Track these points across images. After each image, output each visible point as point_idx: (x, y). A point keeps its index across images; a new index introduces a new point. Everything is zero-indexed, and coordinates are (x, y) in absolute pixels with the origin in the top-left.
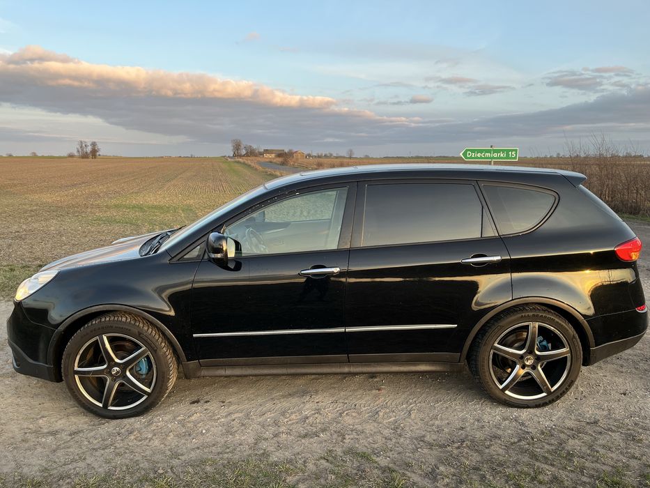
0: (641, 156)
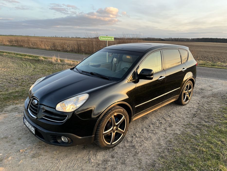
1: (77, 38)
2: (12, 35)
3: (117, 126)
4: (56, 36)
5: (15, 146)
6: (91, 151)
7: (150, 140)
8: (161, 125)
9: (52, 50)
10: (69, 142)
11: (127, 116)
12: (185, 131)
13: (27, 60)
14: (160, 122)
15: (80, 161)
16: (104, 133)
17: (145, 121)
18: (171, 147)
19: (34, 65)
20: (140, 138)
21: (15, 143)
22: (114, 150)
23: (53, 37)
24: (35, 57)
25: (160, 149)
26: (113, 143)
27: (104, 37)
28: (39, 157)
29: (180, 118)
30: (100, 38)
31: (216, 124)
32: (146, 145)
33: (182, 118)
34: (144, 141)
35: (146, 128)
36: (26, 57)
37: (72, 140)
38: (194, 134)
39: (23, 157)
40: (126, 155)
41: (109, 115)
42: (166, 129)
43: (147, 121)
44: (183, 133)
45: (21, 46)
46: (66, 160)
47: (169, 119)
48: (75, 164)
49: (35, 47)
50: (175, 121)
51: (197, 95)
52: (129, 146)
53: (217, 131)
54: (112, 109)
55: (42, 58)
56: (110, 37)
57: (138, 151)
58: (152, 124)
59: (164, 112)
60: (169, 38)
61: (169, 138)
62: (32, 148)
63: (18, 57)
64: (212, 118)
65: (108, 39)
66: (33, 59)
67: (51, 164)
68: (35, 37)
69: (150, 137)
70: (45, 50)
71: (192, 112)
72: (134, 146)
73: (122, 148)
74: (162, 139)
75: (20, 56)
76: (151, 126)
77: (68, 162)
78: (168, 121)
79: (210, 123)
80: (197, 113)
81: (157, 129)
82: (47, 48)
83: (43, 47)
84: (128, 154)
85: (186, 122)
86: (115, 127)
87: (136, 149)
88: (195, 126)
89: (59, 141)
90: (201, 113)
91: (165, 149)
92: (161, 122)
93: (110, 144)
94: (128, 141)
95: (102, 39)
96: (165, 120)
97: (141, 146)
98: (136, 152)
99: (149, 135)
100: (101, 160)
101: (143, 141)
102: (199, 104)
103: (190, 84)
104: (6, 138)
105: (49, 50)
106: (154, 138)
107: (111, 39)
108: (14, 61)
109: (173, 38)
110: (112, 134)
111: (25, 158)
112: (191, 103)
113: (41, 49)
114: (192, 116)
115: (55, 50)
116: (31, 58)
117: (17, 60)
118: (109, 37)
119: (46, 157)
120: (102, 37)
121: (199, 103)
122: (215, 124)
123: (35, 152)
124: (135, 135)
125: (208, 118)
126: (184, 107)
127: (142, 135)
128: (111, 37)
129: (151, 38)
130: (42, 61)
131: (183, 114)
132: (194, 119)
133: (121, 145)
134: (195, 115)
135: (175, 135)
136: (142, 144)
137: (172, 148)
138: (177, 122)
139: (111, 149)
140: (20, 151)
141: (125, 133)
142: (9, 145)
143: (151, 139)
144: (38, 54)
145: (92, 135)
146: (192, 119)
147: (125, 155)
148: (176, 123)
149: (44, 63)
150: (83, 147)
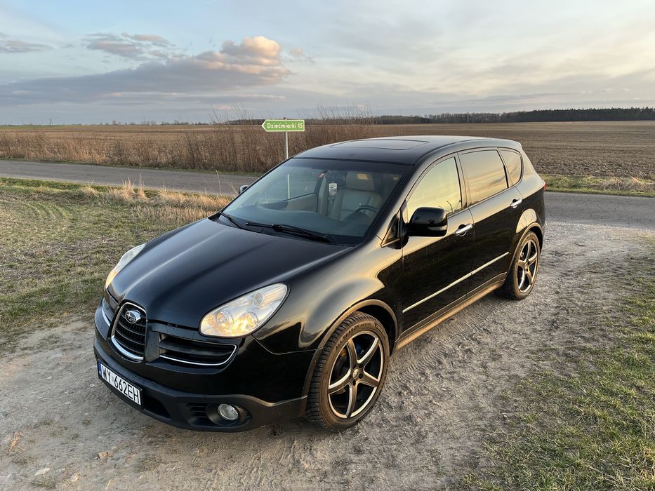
0: (187, 124)
1: (179, 124)
3: (361, 366)
4: (114, 121)
5: (81, 444)
7: (450, 399)
8: (470, 358)
9: (113, 164)
10: (243, 419)
11: (385, 337)
12: (538, 367)
13: (47, 197)
14: (467, 348)
15: (271, 470)
16: (331, 387)
17: (423, 352)
18: (508, 412)
19: (71, 211)
20: (422, 394)
21: (77, 436)
22: (357, 432)
23: (107, 125)
24: (68, 186)
25: (481, 419)
26: (353, 415)
27: (277, 123)
28: (159, 468)
29: (516, 336)
30: (266, 126)
31: (615, 343)
32: (441, 412)
33: (523, 334)
34: (434, 402)
35: (431, 367)
36: (41, 188)
37: (249, 413)
38: (561, 373)
39: (111, 471)
40: (394, 442)
41: (341, 339)
42: (485, 367)
43: (431, 350)
44: (532, 374)
45: (18, 157)
46: (233, 469)
47: (486, 339)
48: (261, 479)
49: (60, 157)
50: (504, 344)
51: (547, 269)
52: (397, 419)
53: (620, 361)
54: (346, 322)
55: (90, 189)
56: (294, 122)
57: (422, 430)
58: (446, 355)
59: (468, 320)
60: (443, 115)
61: (498, 389)
62: (131, 446)
63: (15, 189)
64: (602, 330)
66: (62, 194)
67: (194, 484)
68: (53, 126)
69: (448, 390)
70: (91, 164)
71: (545, 316)
72: (409, 419)
73: (380, 426)
74: (479, 393)
75: (23, 187)
76: (444, 361)
77: (241, 474)
78: (487, 344)
79: (598, 342)
80: (558, 319)
81: (460, 367)
82: (99, 158)
83: (86, 157)
84: (399, 440)
85: (534, 343)
86: (356, 371)
87: (416, 425)
88: (561, 353)
89: (212, 418)
90: (569, 318)
91: (493, 419)
92: (469, 350)
93: (345, 416)
94: (390, 407)
95: (271, 129)
96: (479, 343)
97: (428, 415)
98: (419, 433)
99: (444, 385)
100: (329, 461)
101: (431, 401)
102: (558, 293)
103: (533, 242)
104: (47, 424)
105: (104, 164)
106: (459, 391)
108: (6, 201)
109: (452, 113)
110: (351, 389)
111: (120, 474)
112: (538, 292)
113: (82, 164)
114: (548, 327)
115: (122, 163)
116: (56, 191)
117: (16, 199)
118: (290, 123)
119: (176, 466)
121: (558, 290)
122: (612, 343)
123: (141, 455)
124: (406, 387)
125: (590, 329)
126: (519, 304)
127: (425, 387)
128: (297, 122)
129: (391, 116)
130: (92, 197)
131: (522, 323)
132: (554, 334)
133: (372, 417)
134: (553, 325)
135: (514, 381)
136: (431, 410)
137: (511, 414)
138: (512, 347)
139: (349, 432)
140: (100, 455)
141: (381, 384)
142: (62, 444)
143: (452, 396)
144: (75, 179)
145: (301, 396)
146: (550, 334)
147: (392, 444)
148: (508, 348)
149: (99, 204)
150: (270, 430)
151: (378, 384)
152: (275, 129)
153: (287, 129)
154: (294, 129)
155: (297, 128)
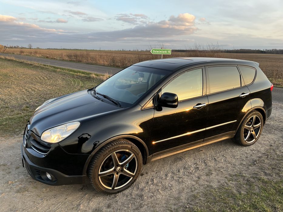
1: (147, 51)
2: (77, 49)
3: (122, 166)
4: (123, 49)
5: (8, 176)
6: (87, 195)
7: (169, 191)
8: (196, 172)
9: (111, 66)
10: (54, 180)
11: (138, 154)
12: (227, 184)
13: (79, 77)
14: (198, 166)
15: (66, 205)
16: (100, 173)
17: (176, 164)
18: (191, 204)
19: (84, 83)
20: (158, 186)
21: (10, 172)
22: (116, 197)
23: (120, 50)
24: (88, 74)
25: (175, 205)
26: (116, 188)
27: (158, 50)
28: (24, 193)
29: (229, 165)
30: (152, 51)
31: (281, 179)
32: (159, 196)
33: (234, 164)
34: (159, 191)
35: (173, 173)
36: (79, 74)
37: (56, 178)
38: (237, 190)
39: (8, 190)
40: (126, 206)
41: (107, 152)
42: (199, 178)
43: (180, 164)
44: (221, 187)
45: (80, 61)
46: (53, 201)
47: (212, 164)
48: (59, 208)
49: (94, 62)
50: (219, 168)
51: (276, 132)
52: (137, 195)
53: (276, 190)
54: (112, 144)
55: (94, 76)
56: (166, 50)
57: (143, 203)
58: (185, 168)
59: (211, 153)
60: (273, 50)
61: (196, 191)
62: (22, 181)
63: (70, 74)
64: (279, 170)
65: (163, 52)
66: (84, 76)
68: (101, 51)
69: (172, 186)
70: (103, 66)
71: (253, 157)
72: (141, 196)
73: (127, 196)
74: (186, 191)
75: (73, 73)
76: (182, 171)
77: (53, 204)
78: (210, 166)
79: (272, 177)
80: (258, 160)
81: (187, 176)
82: (106, 63)
83: (102, 62)
84: (130, 206)
85: (235, 171)
86: (119, 168)
87: (142, 200)
88: (246, 179)
89: (43, 177)
90: (266, 161)
91: (181, 206)
92: (198, 168)
93: (111, 188)
94: (138, 188)
95: (155, 53)
96: (206, 165)
97: (151, 197)
98: (141, 204)
99: (171, 183)
101: (158, 190)
102: (271, 146)
103: (257, 116)
104: (4, 165)
105: (108, 66)
106: (176, 187)
107: (168, 52)
108: (65, 78)
109: (278, 49)
110: (115, 176)
112: (260, 144)
113: (99, 65)
114: (250, 164)
115: (114, 66)
116: (83, 75)
117: (69, 77)
118: (164, 50)
119: (32, 194)
120: (155, 50)
121: (273, 145)
122: (279, 178)
123: (22, 186)
124: (153, 180)
125: (273, 168)
126: (244, 148)
127: (162, 182)
128: (168, 50)
130: (93, 78)
131: (238, 159)
132: (251, 168)
133: (127, 192)
134: (254, 163)
135: (208, 188)
136: (155, 194)
137: (192, 206)
138: (222, 170)
139: (113, 196)
140: (9, 182)
141: (136, 176)
142: (3, 174)
143: (171, 189)
144: (92, 71)
145: (82, 175)
146: (248, 168)
147: (125, 207)
148: (219, 170)
149: (95, 81)
151: (133, 176)
152: (157, 53)
153: (163, 53)
154: (166, 53)
155: (168, 53)
